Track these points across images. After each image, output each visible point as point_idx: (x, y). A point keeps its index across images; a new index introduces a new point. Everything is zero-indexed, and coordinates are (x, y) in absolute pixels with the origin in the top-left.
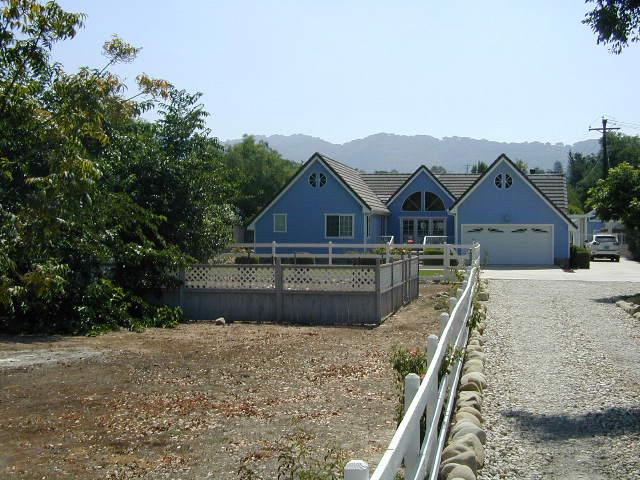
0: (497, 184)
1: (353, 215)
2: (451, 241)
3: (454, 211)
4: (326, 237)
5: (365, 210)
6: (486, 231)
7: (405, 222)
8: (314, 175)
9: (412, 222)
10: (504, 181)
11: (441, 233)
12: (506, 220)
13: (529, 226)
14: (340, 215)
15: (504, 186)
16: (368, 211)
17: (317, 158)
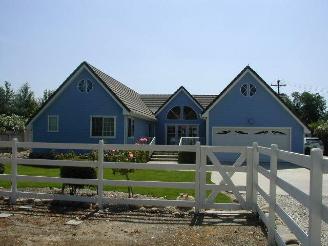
0: (243, 92)
1: (115, 117)
2: (203, 143)
3: (206, 115)
4: (91, 137)
5: (125, 112)
6: (233, 133)
7: (169, 128)
8: (82, 82)
9: (174, 128)
10: (248, 90)
11: (195, 135)
12: (250, 123)
13: (270, 129)
14: (104, 117)
15: (248, 94)
16: (128, 114)
17: (84, 66)
